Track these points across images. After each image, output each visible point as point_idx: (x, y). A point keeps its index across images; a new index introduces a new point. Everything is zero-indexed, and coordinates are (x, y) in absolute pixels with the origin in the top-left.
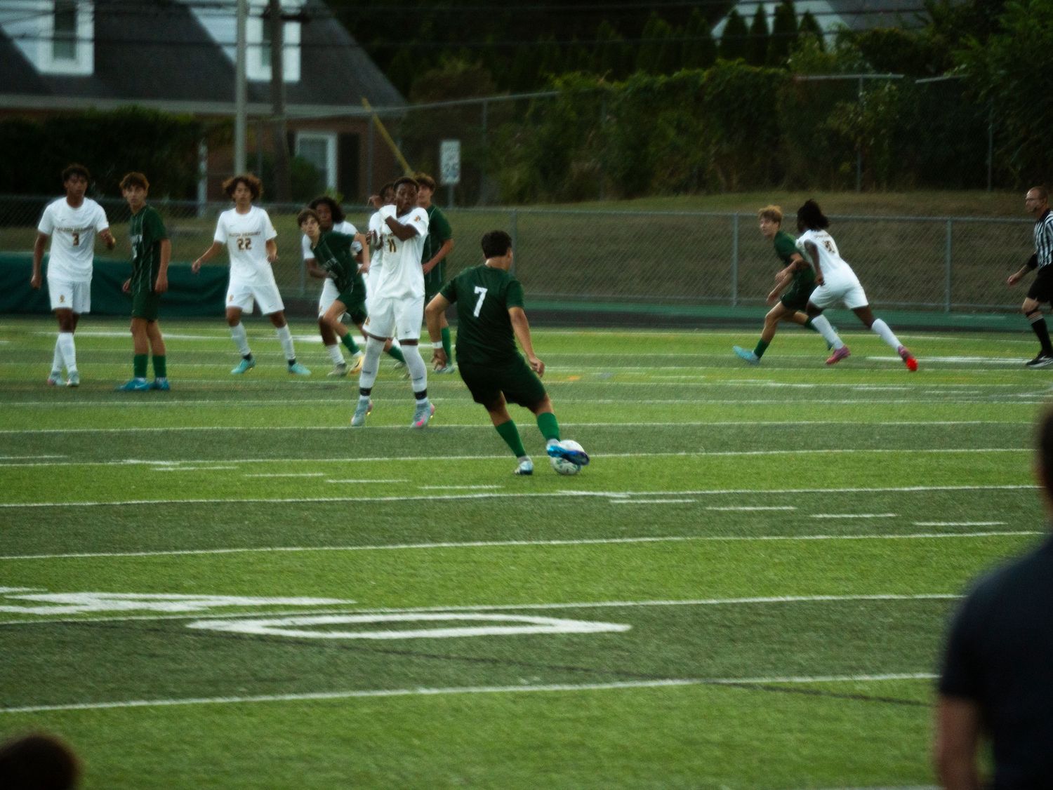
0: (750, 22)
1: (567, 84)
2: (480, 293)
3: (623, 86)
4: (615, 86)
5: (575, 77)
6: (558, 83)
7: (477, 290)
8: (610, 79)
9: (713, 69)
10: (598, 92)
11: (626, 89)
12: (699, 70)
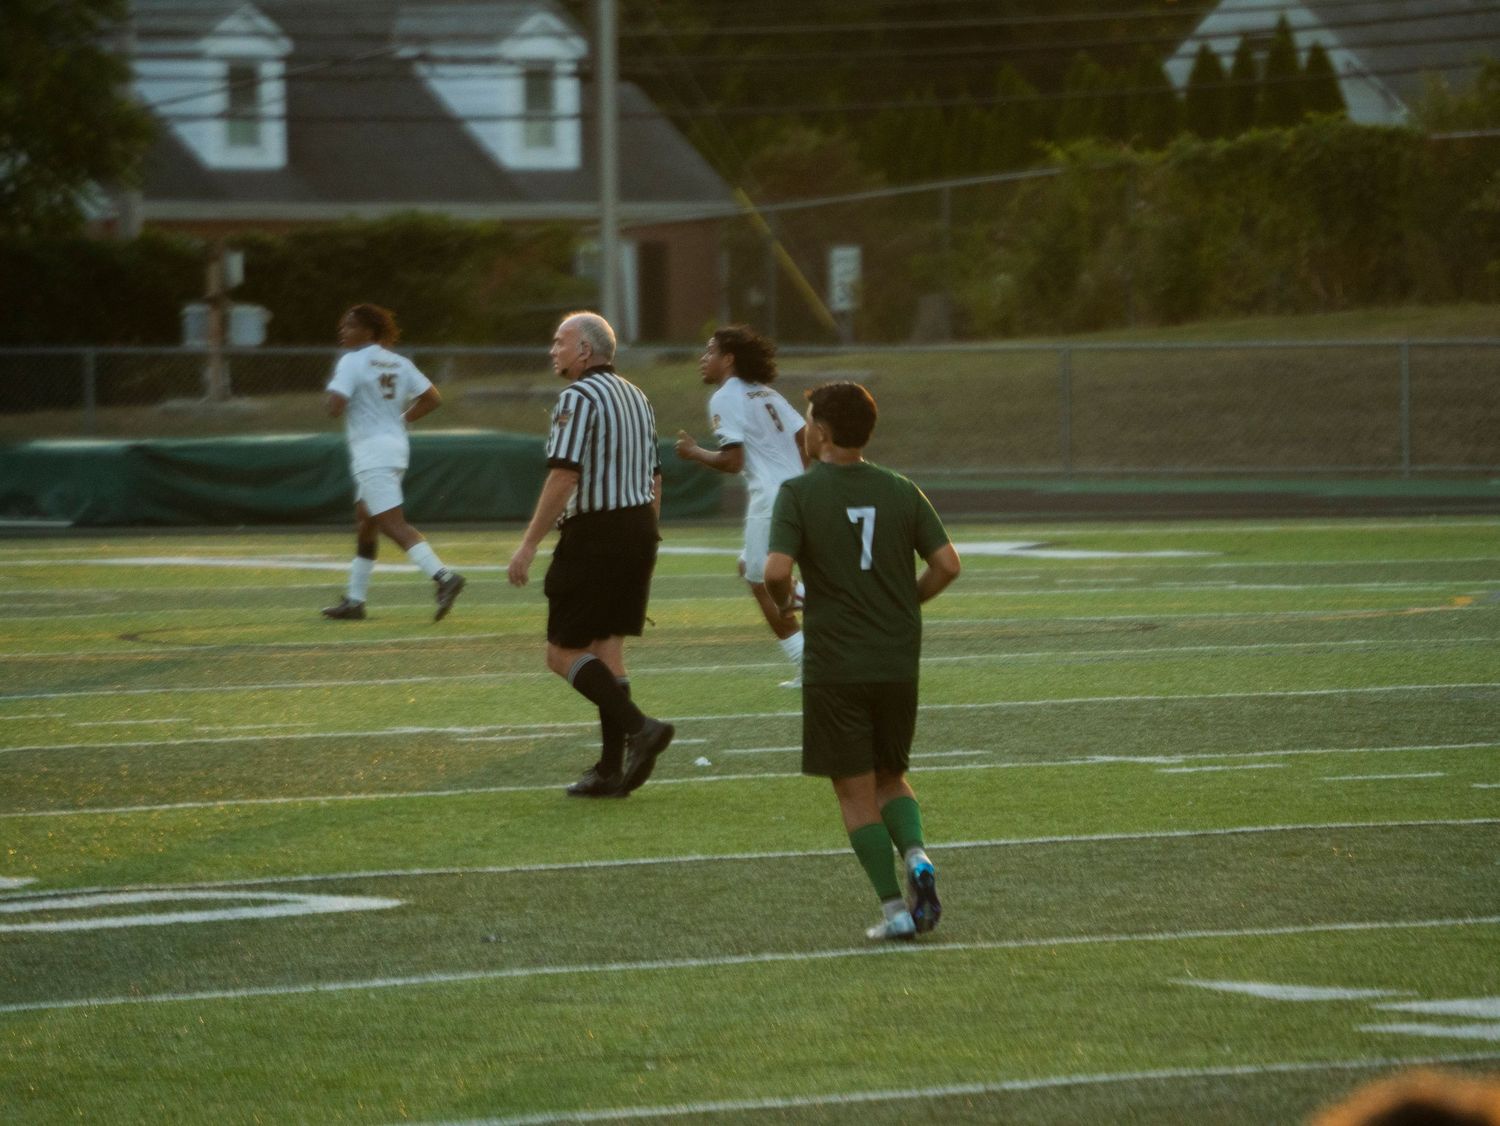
0: (1228, 62)
1: (1073, 157)
2: (861, 520)
3: (1160, 156)
4: (1146, 157)
5: (1085, 146)
6: (1059, 155)
7: (853, 514)
8: (1138, 147)
9: (1302, 127)
10: (1123, 168)
11: (1165, 162)
12: (1276, 130)
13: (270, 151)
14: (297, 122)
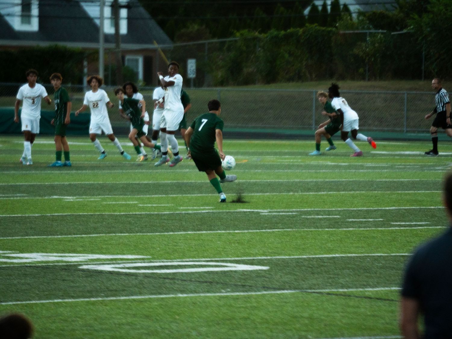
0: (320, 8)
1: (242, 35)
3: (266, 35)
4: (263, 36)
5: (245, 32)
6: (238, 34)
8: (260, 33)
9: (304, 28)
10: (255, 38)
11: (267, 37)
12: (298, 29)
13: (34, 26)
14: (41, 17)
